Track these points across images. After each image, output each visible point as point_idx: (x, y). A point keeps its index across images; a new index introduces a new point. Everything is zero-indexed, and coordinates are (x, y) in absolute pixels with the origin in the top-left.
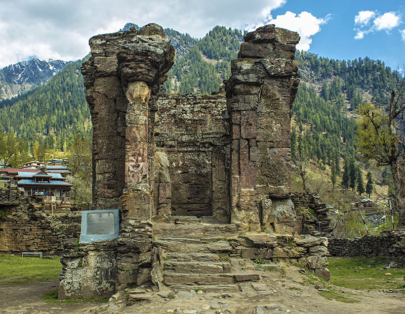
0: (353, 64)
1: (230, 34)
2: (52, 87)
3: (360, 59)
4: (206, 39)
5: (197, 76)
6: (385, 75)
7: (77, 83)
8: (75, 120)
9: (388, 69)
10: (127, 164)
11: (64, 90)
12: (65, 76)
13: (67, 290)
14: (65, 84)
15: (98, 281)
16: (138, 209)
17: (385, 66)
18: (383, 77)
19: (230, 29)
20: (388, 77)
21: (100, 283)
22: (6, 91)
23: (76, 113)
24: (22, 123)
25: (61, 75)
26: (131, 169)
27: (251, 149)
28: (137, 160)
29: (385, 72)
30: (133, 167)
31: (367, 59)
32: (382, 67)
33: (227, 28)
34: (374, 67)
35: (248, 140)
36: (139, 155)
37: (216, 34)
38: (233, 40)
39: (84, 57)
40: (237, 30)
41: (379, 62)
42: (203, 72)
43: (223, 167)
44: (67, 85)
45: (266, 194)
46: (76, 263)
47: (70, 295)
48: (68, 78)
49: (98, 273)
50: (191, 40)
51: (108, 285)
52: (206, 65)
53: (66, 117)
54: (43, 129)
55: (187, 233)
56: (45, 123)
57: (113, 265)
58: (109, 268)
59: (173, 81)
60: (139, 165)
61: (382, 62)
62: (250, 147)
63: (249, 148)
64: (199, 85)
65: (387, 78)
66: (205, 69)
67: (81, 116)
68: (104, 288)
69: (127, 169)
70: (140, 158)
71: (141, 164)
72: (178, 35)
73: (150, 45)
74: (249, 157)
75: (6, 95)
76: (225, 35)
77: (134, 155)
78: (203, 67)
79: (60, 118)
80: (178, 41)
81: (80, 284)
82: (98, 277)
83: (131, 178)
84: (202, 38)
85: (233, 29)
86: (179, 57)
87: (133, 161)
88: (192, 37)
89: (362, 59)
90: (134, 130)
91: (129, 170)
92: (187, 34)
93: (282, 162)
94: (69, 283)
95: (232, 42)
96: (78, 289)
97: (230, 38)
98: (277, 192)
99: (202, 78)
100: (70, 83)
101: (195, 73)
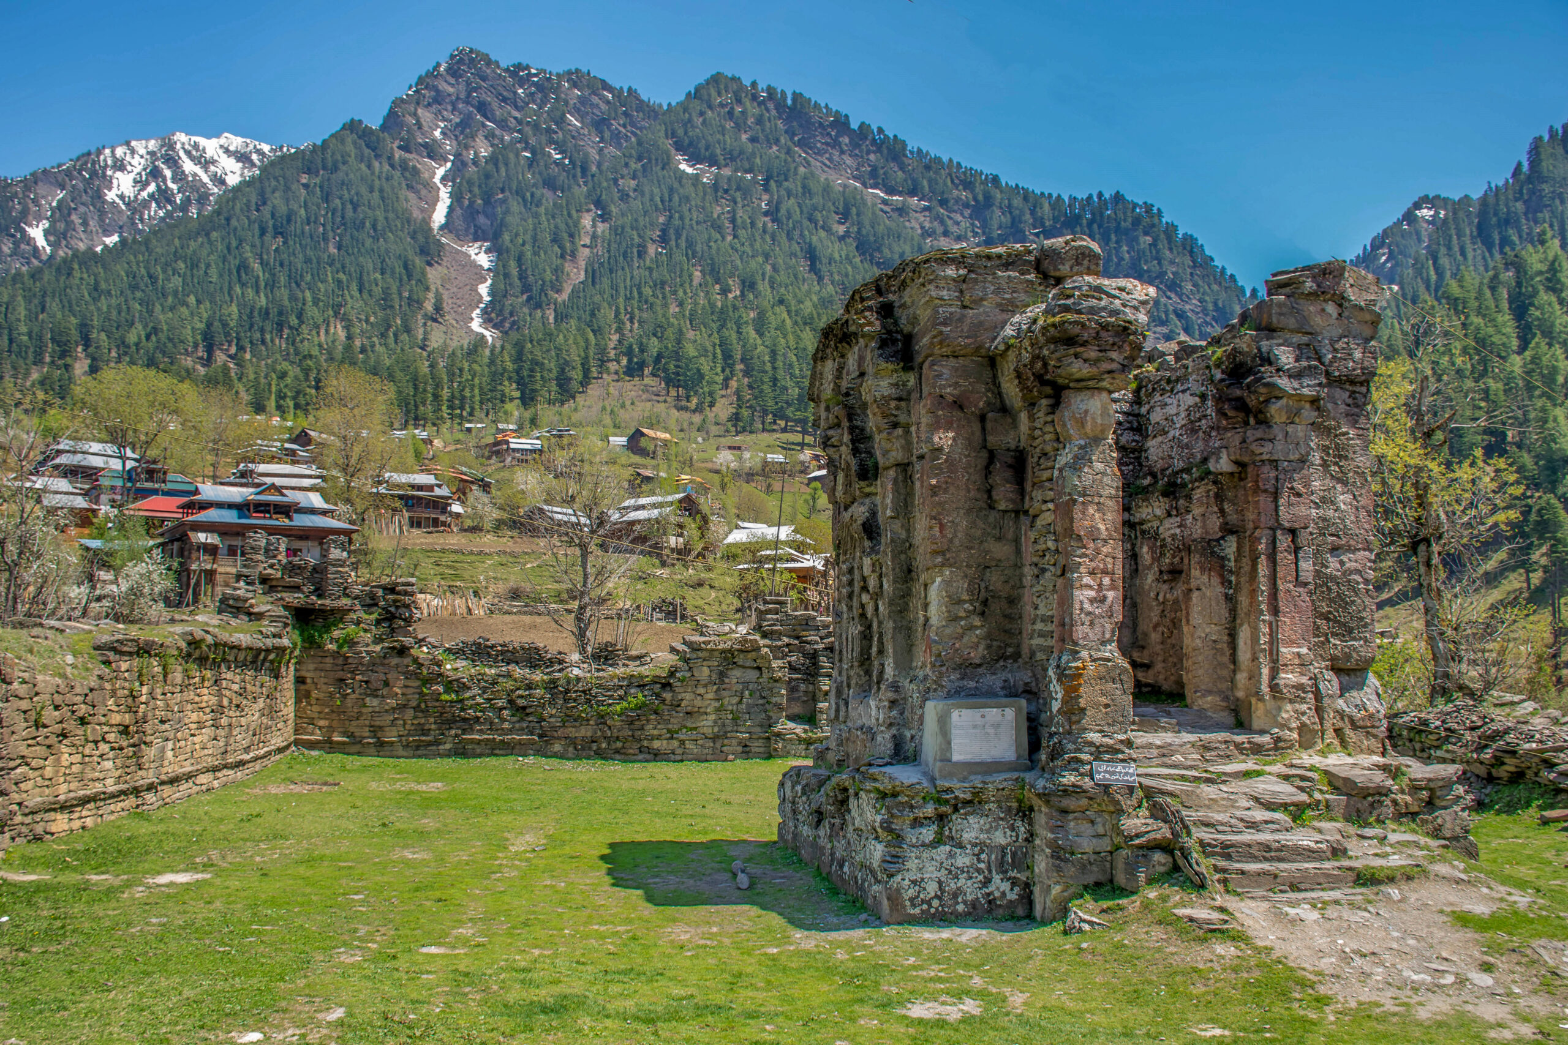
0: (1082, 208)
1: (754, 97)
2: (228, 220)
3: (1100, 195)
4: (684, 107)
5: (657, 209)
6: (1163, 245)
7: (303, 212)
8: (293, 320)
9: (1171, 229)
10: (1077, 593)
11: (263, 232)
12: (268, 190)
13: (911, 900)
14: (266, 211)
15: (981, 877)
16: (1107, 706)
17: (1164, 220)
18: (1158, 252)
19: (754, 84)
20: (1171, 249)
21: (987, 881)
22: (85, 223)
23: (296, 299)
24: (133, 324)
25: (258, 184)
26: (1087, 606)
27: (1301, 554)
28: (1100, 585)
29: (1162, 236)
30: (1092, 601)
31: (1118, 198)
32: (1156, 220)
33: (747, 82)
34: (1137, 221)
35: (1293, 532)
36: (1105, 572)
37: (714, 93)
38: (762, 115)
39: (326, 137)
40: (775, 89)
41: (1148, 208)
42: (676, 198)
43: (1220, 589)
44: (273, 215)
45: (1324, 660)
46: (928, 833)
47: (917, 911)
48: (277, 195)
49: (983, 856)
50: (643, 106)
51: (1006, 886)
52: (684, 181)
53: (267, 309)
54: (196, 346)
55: (1164, 755)
56: (202, 326)
57: (1017, 836)
58: (1008, 844)
59: (587, 221)
60: (1105, 597)
61: (1155, 210)
62: (1297, 549)
63: (1296, 553)
64: (664, 240)
65: (1167, 252)
66: (681, 191)
67: (312, 311)
68: (997, 894)
69: (1077, 606)
70: (1106, 581)
71: (1111, 595)
72: (604, 89)
73: (1124, 306)
74: (1297, 571)
75: (83, 236)
76: (739, 101)
77: (1092, 573)
78: (676, 185)
79: (248, 311)
80: (604, 107)
81: (940, 883)
82: (982, 866)
83: (1086, 628)
84: (674, 104)
85: (762, 85)
86: (606, 151)
87: (1090, 587)
88: (644, 97)
89: (1107, 196)
90: (1091, 510)
91: (1082, 609)
92: (630, 89)
93: (1358, 583)
94: (914, 882)
95: (759, 121)
96: (936, 896)
97: (753, 110)
98: (1348, 657)
99: (671, 217)
100: (283, 209)
101: (651, 200)
